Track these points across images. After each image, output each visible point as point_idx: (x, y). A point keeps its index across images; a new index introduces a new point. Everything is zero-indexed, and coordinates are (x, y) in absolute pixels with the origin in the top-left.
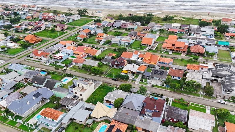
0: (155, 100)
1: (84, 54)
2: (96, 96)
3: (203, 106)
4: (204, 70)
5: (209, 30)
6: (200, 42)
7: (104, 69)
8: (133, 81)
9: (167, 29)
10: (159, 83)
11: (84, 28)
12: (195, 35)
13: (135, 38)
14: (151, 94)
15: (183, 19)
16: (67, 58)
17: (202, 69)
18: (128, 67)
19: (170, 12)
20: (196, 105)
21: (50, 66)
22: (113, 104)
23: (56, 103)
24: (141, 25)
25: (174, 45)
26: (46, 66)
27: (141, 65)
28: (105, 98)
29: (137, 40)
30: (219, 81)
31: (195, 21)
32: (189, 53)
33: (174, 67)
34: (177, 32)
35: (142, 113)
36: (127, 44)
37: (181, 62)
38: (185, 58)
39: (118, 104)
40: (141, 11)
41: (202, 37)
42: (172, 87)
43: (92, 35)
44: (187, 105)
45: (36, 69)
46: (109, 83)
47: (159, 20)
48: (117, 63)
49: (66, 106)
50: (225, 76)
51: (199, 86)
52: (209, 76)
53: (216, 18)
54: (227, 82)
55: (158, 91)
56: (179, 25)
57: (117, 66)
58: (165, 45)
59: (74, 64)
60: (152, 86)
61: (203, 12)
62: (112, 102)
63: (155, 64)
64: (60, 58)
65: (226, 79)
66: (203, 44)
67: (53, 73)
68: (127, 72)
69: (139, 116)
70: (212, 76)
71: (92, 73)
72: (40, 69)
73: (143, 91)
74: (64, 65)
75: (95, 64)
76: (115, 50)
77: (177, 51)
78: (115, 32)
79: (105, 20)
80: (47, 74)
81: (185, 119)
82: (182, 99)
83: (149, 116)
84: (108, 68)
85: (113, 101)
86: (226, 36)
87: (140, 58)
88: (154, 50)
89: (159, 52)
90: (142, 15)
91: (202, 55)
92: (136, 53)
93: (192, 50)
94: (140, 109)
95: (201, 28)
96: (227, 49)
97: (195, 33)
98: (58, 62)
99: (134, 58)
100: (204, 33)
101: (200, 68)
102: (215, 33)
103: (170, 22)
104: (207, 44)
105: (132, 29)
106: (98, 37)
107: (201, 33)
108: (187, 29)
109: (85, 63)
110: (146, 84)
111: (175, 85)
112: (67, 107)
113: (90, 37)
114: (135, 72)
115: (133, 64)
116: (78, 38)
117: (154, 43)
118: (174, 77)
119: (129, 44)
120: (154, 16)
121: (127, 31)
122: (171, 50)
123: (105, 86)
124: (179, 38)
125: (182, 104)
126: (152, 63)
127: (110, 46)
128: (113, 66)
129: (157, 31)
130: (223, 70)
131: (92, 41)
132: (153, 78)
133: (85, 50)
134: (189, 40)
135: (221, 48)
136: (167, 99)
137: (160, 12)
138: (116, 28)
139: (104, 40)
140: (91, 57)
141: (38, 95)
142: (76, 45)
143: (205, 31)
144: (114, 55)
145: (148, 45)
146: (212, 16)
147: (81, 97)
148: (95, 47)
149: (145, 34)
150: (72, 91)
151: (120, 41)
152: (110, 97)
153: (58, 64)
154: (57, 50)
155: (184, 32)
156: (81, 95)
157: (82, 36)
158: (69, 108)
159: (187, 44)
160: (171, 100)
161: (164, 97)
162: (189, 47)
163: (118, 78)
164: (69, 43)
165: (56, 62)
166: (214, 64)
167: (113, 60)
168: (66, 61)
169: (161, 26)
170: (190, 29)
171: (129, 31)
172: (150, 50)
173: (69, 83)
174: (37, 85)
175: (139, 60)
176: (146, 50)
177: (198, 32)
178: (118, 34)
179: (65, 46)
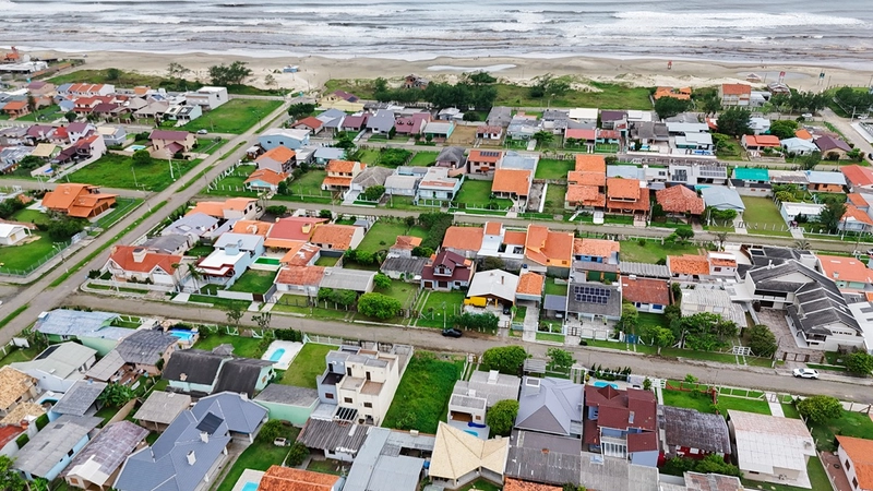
0: (617, 393)
1: (309, 247)
2: (414, 402)
3: (758, 395)
4: (724, 272)
5: (694, 130)
6: (682, 175)
7: (401, 298)
8: (515, 331)
9: (555, 132)
10: (603, 333)
11: (265, 145)
12: (653, 147)
13: (463, 170)
14: (591, 374)
15: (595, 90)
16: (248, 268)
17: (718, 269)
18: (484, 284)
19: (544, 64)
20: (735, 392)
21: (193, 306)
22: (482, 422)
23: (283, 444)
24: (465, 118)
25: (602, 189)
26: (177, 304)
27: (523, 271)
28: (451, 407)
29: (471, 176)
30: (774, 307)
31: (636, 95)
32: (658, 215)
33: (633, 268)
34: (592, 141)
35: (590, 441)
36: (442, 196)
37: (641, 248)
38: (652, 233)
39: (501, 423)
40: (442, 60)
41: (679, 154)
42: (647, 340)
43: (304, 168)
44: (710, 395)
45: (148, 324)
46: (438, 350)
47: (516, 94)
48: (442, 271)
49: (327, 452)
50: (793, 288)
51: (729, 329)
52: (746, 290)
53: (700, 83)
54: (805, 309)
55: (613, 360)
56: (592, 114)
57: (443, 283)
58: (573, 194)
59: (282, 288)
60: (582, 343)
62: (478, 418)
63: (565, 263)
64: (225, 269)
65: (801, 299)
66: (692, 180)
67: (222, 333)
68: (482, 301)
69: (584, 454)
70: (757, 293)
71: (363, 315)
72: (167, 324)
73: (560, 364)
74: (249, 296)
75: (362, 280)
76: (410, 222)
77: (619, 212)
78: (383, 150)
79: (325, 104)
80: (197, 336)
81: (724, 443)
82: (689, 379)
83: (614, 448)
84: (410, 291)
85: (478, 413)
86: (750, 148)
87: (510, 248)
88: (541, 211)
89: (560, 217)
90: (453, 81)
91: (699, 219)
92: (494, 230)
93: (667, 203)
94: (579, 430)
95: (668, 124)
96: (764, 194)
97: (651, 141)
98: (223, 288)
99: (489, 249)
100: (680, 140)
101: (712, 268)
102: (715, 140)
103: (555, 103)
104: (700, 180)
105: (437, 135)
106: (330, 174)
107: (671, 139)
108: (623, 126)
109: (325, 283)
110: (561, 339)
111: (655, 335)
112: (332, 452)
113: (297, 176)
114: (512, 299)
115: (498, 272)
116: (255, 184)
117: (533, 188)
118: (639, 305)
119: (450, 195)
120: (495, 80)
121: (422, 144)
122: (597, 208)
123: (430, 362)
124: (609, 161)
125: (695, 395)
126: (556, 263)
127: (383, 208)
128: (428, 285)
129: (525, 139)
130: (787, 271)
131: (312, 193)
132: (575, 315)
133: (306, 230)
134: (640, 166)
135: (747, 191)
136: (647, 384)
137: (508, 63)
138: (382, 136)
139: (356, 187)
140: (336, 255)
141: (210, 424)
142: (261, 214)
143: (681, 134)
144: (416, 241)
145: (514, 195)
146: (684, 74)
147: (368, 411)
148: (334, 215)
149: (498, 155)
150: (329, 396)
151: (416, 187)
152: (465, 402)
153: (221, 294)
154: (195, 239)
155: (615, 139)
156: (368, 405)
157: (269, 175)
158: (337, 456)
159: (643, 185)
160: (657, 384)
161: (636, 379)
162: (652, 192)
163: (461, 326)
164: (237, 210)
165: (214, 288)
166: (744, 249)
167: (420, 262)
168: (246, 280)
169: (533, 118)
170: (632, 127)
171: (433, 144)
172: (529, 213)
173: (295, 362)
174: (186, 387)
175: (509, 254)
176: (514, 215)
177: (659, 136)
178: (396, 160)
179: (222, 222)
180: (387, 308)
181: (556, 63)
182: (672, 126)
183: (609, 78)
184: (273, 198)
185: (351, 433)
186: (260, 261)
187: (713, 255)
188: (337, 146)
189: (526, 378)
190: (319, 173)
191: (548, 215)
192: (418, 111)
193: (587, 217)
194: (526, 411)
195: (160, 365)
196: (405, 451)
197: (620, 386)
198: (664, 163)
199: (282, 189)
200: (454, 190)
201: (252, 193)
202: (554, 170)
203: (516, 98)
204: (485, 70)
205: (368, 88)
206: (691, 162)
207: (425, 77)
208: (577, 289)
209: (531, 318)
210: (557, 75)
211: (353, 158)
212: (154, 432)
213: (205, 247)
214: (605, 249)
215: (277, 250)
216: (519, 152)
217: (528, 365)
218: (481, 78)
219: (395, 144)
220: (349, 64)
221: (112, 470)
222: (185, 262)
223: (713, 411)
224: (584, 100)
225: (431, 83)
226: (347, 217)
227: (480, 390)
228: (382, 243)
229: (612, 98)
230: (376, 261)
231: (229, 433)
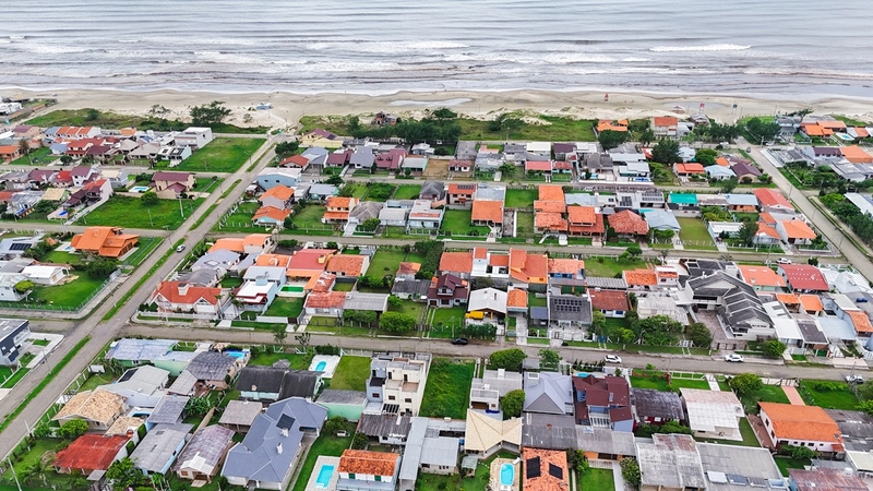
0: (597, 380)
1: (325, 275)
2: (440, 397)
3: (700, 376)
4: (669, 282)
5: (633, 159)
6: (627, 201)
7: (413, 314)
8: (510, 337)
9: (516, 164)
10: (580, 335)
11: (262, 182)
12: (601, 176)
13: (444, 202)
14: (574, 367)
15: (545, 123)
16: (276, 296)
17: (664, 280)
18: (480, 300)
19: (496, 97)
20: (684, 375)
21: (237, 331)
22: (496, 409)
23: (344, 435)
24: (436, 153)
25: (564, 215)
26: (222, 330)
27: (510, 288)
28: (472, 399)
29: (451, 207)
30: (708, 308)
31: (580, 127)
32: (612, 237)
33: (598, 282)
34: (549, 172)
35: (581, 416)
36: (430, 225)
37: (600, 265)
38: (608, 252)
39: (512, 407)
40: (402, 95)
41: (622, 181)
42: (614, 339)
43: (303, 203)
44: (666, 378)
45: (203, 347)
46: (451, 356)
47: (476, 128)
48: (444, 291)
49: (381, 438)
50: (721, 292)
51: (676, 328)
52: (686, 296)
53: (635, 114)
54: (731, 309)
55: (590, 356)
56: (546, 147)
57: (445, 301)
58: (540, 220)
59: (311, 312)
60: (564, 344)
61: (587, 93)
62: (493, 406)
63: (542, 280)
64: (259, 299)
65: (728, 301)
66: (636, 205)
67: (269, 352)
68: (481, 315)
69: (577, 427)
70: (695, 298)
71: (385, 330)
72: (220, 346)
73: (550, 361)
74: (285, 320)
75: (377, 302)
76: (406, 250)
77: (580, 234)
78: (368, 185)
79: (306, 141)
80: (249, 355)
81: (679, 411)
82: (649, 367)
83: (599, 421)
84: (419, 309)
85: (493, 401)
86: (680, 174)
87: (496, 269)
88: (515, 235)
89: (531, 241)
90: (419, 116)
91: (644, 238)
92: (481, 255)
93: (618, 226)
94: (571, 409)
95: (611, 155)
96: (694, 215)
97: (598, 171)
98: (260, 313)
99: (479, 270)
100: (623, 169)
101: (659, 280)
102: (652, 169)
103: (512, 136)
104: (642, 205)
105: (414, 169)
106: (329, 209)
107: (615, 168)
108: (574, 157)
109: (348, 306)
110: (547, 341)
111: (620, 334)
112: (385, 438)
113: (297, 212)
114: (505, 312)
115: (489, 290)
116: (262, 221)
117: (505, 215)
118: (604, 312)
119: (436, 224)
120: (456, 115)
121: (402, 177)
122: (561, 232)
123: (447, 365)
124: (567, 190)
125: (654, 379)
126: (535, 280)
127: (380, 238)
128: (434, 303)
129: (492, 171)
130: (716, 279)
131: (315, 226)
132: (556, 322)
133: (321, 260)
134: (592, 194)
135: (681, 213)
136: (618, 372)
137: (463, 97)
138: (365, 171)
139: (353, 219)
140: (351, 281)
141: (286, 422)
142: (274, 247)
143: (623, 164)
144: (416, 266)
145: (490, 222)
146: (621, 106)
147: (408, 405)
148: (340, 246)
149: (472, 188)
150: (376, 395)
151: (407, 219)
152: (483, 394)
153: (260, 319)
154: (223, 272)
155: (569, 169)
156: (408, 400)
157: (273, 212)
158: (390, 441)
159: (597, 211)
160: (626, 372)
161: (609, 370)
162: (605, 216)
163: (467, 336)
164: (256, 245)
165: (254, 315)
166: (682, 262)
167: (424, 284)
168: (277, 306)
169: (496, 152)
170: (582, 158)
171: (412, 178)
172: (505, 239)
173: (337, 371)
174: (256, 395)
175: (496, 274)
176: (493, 240)
177: (606, 165)
178: (383, 194)
179: (243, 256)
180: (405, 324)
181: (507, 97)
182: (615, 156)
183: (556, 112)
184: (280, 233)
185: (398, 423)
186: (285, 289)
187: (659, 269)
188: (328, 182)
189: (527, 374)
190: (316, 207)
191: (521, 240)
192: (393, 147)
193: (553, 240)
194: (531, 397)
195: (228, 379)
196: (442, 433)
197: (597, 375)
198: (610, 190)
199: (287, 224)
200: (440, 219)
201: (261, 229)
202: (520, 199)
203: (478, 132)
204: (447, 105)
205: (341, 125)
206: (634, 189)
207: (394, 113)
208: (554, 301)
209: (521, 328)
210: (510, 109)
211: (346, 194)
212: (239, 433)
213: (234, 280)
214: (572, 266)
215: (297, 279)
216: (489, 183)
217: (526, 363)
218: (443, 113)
219: (378, 179)
220: (317, 100)
221: (215, 462)
222: (225, 293)
223: (669, 390)
224: (537, 133)
225: (398, 120)
226: (351, 247)
227: (492, 385)
228: (386, 269)
229: (560, 130)
230: (386, 285)
231: (302, 429)
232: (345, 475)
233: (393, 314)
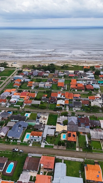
1: (28, 97)
2: (51, 121)
4: (97, 99)
5: (91, 74)
6: (89, 83)
7: (45, 105)
8: (65, 110)
9: (67, 75)
10: (79, 109)
11: (15, 78)
12: (84, 78)
13: (52, 82)
14: (78, 116)
15: (73, 67)
18: (59, 102)
19: (63, 61)
20: (100, 117)
21: (10, 108)
22: (62, 124)
23: (32, 128)
24: (50, 73)
25: (76, 85)
26: (7, 108)
27: (65, 100)
28: (57, 122)
29: (53, 84)
31: (80, 67)
32: (86, 90)
33: (83, 99)
34: (74, 77)
35: (79, 125)
37: (84, 95)
38: (85, 93)
39: (65, 123)
40: (44, 61)
41: (89, 79)
42: (86, 110)
44: (96, 118)
45: (3, 111)
46: (53, 113)
48: (52, 100)
49: (39, 129)
51: (99, 108)
52: (101, 102)
53: (91, 65)
55: (81, 113)
56: (73, 71)
57: (52, 102)
58: (71, 86)
59: (25, 104)
60: (76, 111)
61: (82, 61)
63: (72, 98)
64: (14, 102)
66: (91, 83)
67: (16, 112)
68: (59, 105)
69: (78, 127)
71: (40, 108)
72: (6, 111)
73: (73, 114)
74: (20, 106)
75: (38, 102)
76: (44, 92)
77: (80, 89)
78: (36, 79)
79: (24, 70)
80: (12, 113)
81: (99, 124)
82: (93, 116)
83: (83, 126)
84: (47, 104)
85: (61, 122)
86: (100, 77)
87: (62, 96)
88: (66, 89)
89: (70, 90)
90: (47, 65)
91: (93, 90)
92: (59, 93)
93: (87, 88)
94: (77, 124)
97: (83, 76)
98: (14, 105)
99: (59, 96)
100: (89, 76)
101: (95, 98)
102: (95, 76)
103: (66, 69)
104: (93, 83)
105: (46, 76)
106: (29, 84)
107: (87, 76)
108: (79, 74)
109: (32, 103)
110: (73, 110)
113: (22, 84)
114: (64, 105)
115: (61, 100)
116: (15, 86)
117: (64, 85)
118: (84, 105)
119: (50, 87)
120: (55, 65)
121: (43, 78)
122: (76, 89)
123: (52, 115)
124: (77, 80)
125: (94, 118)
126: (70, 98)
127: (39, 90)
128: (50, 103)
129: (62, 76)
131: (26, 87)
132: (74, 107)
133: (27, 94)
134: (82, 81)
135: (100, 85)
136: (87, 117)
137: (56, 61)
138: (36, 76)
139: (33, 86)
140: (33, 98)
141: (20, 126)
142: (17, 92)
143: (89, 75)
144: (46, 95)
145: (61, 87)
146: (88, 63)
147: (44, 123)
148: (31, 91)
149: (58, 80)
150: (38, 121)
151: (44, 86)
152: (59, 121)
153: (14, 106)
154: (7, 96)
155: (77, 76)
156: (45, 122)
157: (17, 84)
158: (41, 130)
159: (83, 84)
160: (88, 117)
161: (85, 116)
162: (85, 86)
163: (56, 109)
164: (14, 91)
165: (13, 105)
166: (100, 95)
167: (48, 99)
168: (18, 103)
169: (63, 72)
170: (80, 74)
171: (45, 78)
172: (64, 90)
173: (30, 116)
174: (14, 121)
175: (62, 97)
176: (62, 90)
177: (85, 75)
178: (40, 81)
179: (11, 93)
180: (44, 107)
181: (65, 61)
182: (87, 74)
183: (75, 64)
184: (19, 88)
185: (42, 126)
186: (19, 100)
187: (96, 96)
188: (28, 78)
189: (68, 117)
190: (25, 84)
191: (68, 90)
192: (42, 71)
193: (74, 90)
194: (69, 121)
195: (8, 117)
196: (51, 128)
197: (83, 117)
198: (86, 80)
199: (20, 87)
200: (51, 86)
201: (15, 88)
202: (68, 82)
203: (59, 68)
204: (53, 63)
205: (31, 67)
206: (91, 80)
207: (42, 64)
208: (74, 102)
209: (67, 108)
210: (66, 64)
211: (32, 81)
212: (10, 128)
213: (9, 98)
214: (78, 95)
215: (22, 98)
216: (61, 79)
217: (68, 115)
218: (52, 64)
219: (39, 78)
220: (26, 62)
221: (6, 134)
222: (7, 100)
223: (97, 120)
224: (71, 69)
225: (43, 66)
226: (33, 91)
227: (62, 119)
228: (40, 96)
229: (76, 68)
230: (40, 99)
231: (23, 127)
232: (32, 136)
233: (42, 105)
